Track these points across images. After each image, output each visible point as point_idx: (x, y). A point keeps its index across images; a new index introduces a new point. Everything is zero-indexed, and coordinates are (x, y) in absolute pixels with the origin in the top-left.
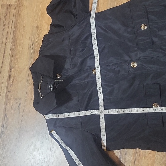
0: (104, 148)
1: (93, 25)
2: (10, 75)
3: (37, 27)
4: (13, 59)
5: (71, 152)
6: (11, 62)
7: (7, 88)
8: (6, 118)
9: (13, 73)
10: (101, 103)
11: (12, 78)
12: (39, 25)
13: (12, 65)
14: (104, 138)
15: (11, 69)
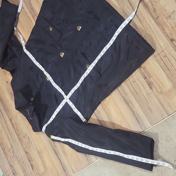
0: (84, 120)
1: (28, 53)
2: (13, 125)
3: (7, 82)
4: (8, 113)
5: (70, 141)
6: (8, 116)
7: (16, 134)
8: (27, 154)
9: (13, 122)
10: (63, 93)
11: (15, 125)
12: (7, 80)
13: (10, 117)
14: (79, 114)
15: (11, 120)
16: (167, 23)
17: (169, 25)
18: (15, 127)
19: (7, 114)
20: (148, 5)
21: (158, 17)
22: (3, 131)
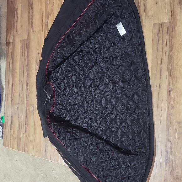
16: (174, 126)
17: (174, 128)
18: (28, 92)
19: (27, 77)
20: (171, 98)
21: (172, 115)
22: (18, 87)
